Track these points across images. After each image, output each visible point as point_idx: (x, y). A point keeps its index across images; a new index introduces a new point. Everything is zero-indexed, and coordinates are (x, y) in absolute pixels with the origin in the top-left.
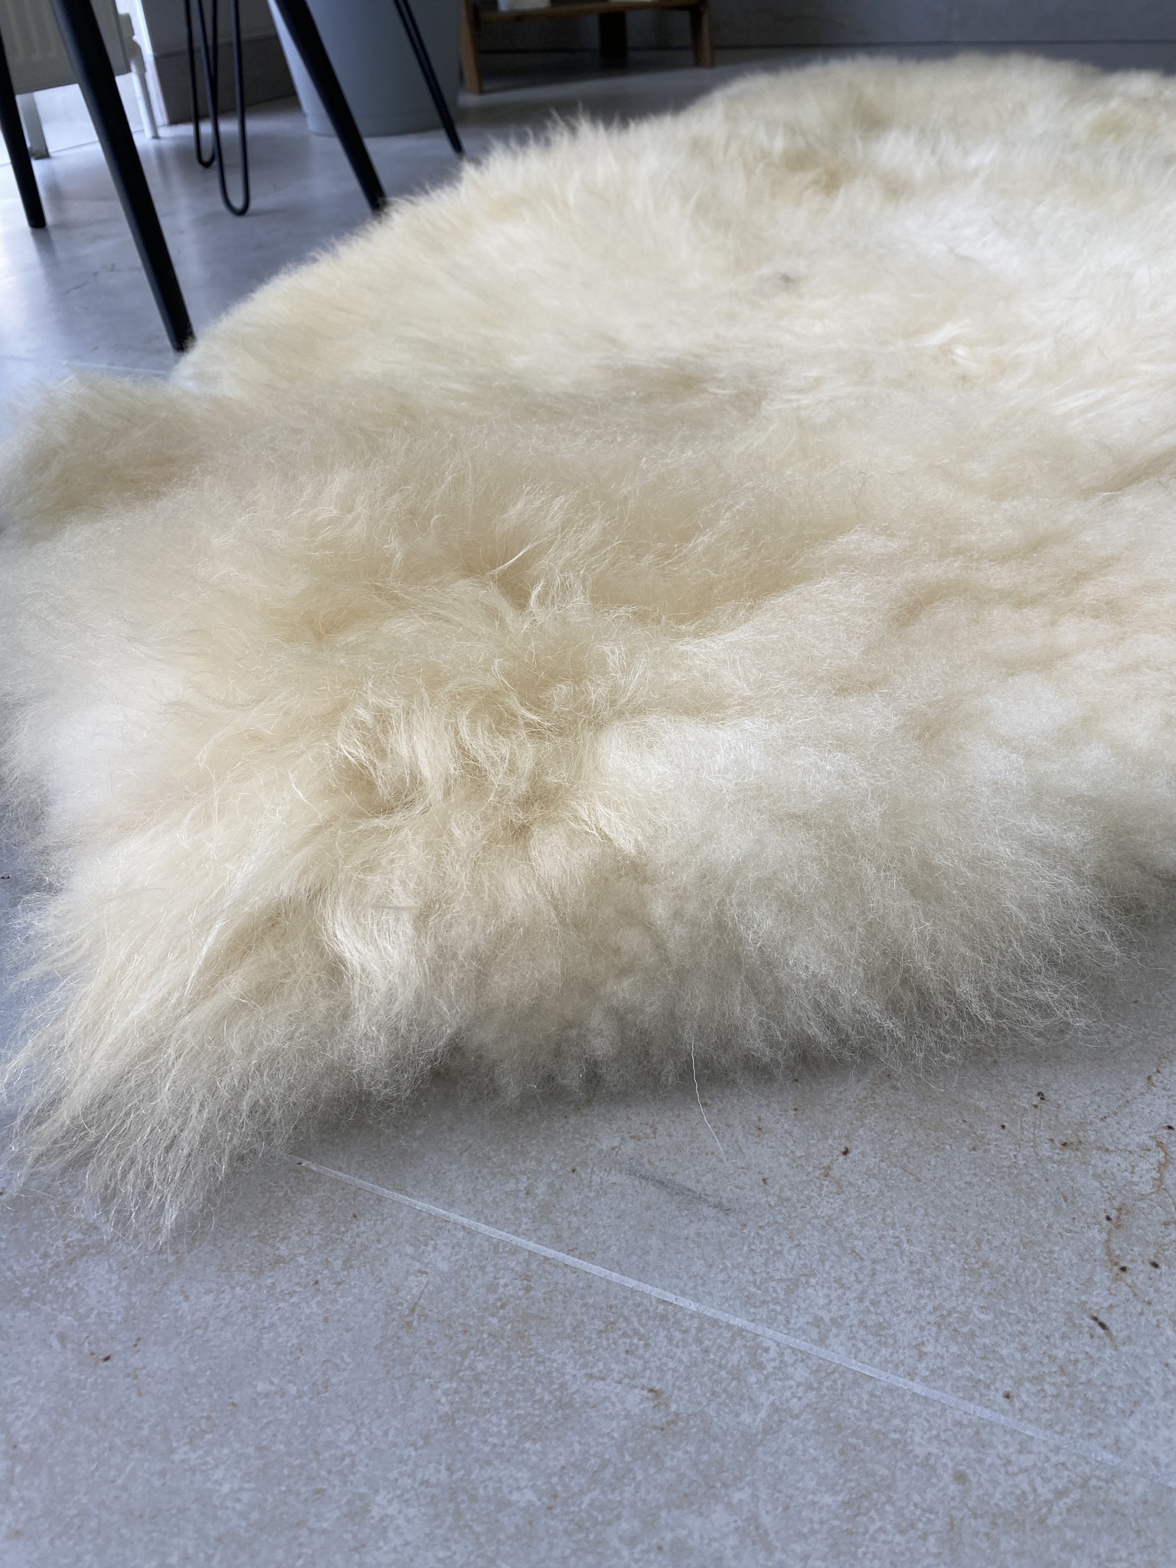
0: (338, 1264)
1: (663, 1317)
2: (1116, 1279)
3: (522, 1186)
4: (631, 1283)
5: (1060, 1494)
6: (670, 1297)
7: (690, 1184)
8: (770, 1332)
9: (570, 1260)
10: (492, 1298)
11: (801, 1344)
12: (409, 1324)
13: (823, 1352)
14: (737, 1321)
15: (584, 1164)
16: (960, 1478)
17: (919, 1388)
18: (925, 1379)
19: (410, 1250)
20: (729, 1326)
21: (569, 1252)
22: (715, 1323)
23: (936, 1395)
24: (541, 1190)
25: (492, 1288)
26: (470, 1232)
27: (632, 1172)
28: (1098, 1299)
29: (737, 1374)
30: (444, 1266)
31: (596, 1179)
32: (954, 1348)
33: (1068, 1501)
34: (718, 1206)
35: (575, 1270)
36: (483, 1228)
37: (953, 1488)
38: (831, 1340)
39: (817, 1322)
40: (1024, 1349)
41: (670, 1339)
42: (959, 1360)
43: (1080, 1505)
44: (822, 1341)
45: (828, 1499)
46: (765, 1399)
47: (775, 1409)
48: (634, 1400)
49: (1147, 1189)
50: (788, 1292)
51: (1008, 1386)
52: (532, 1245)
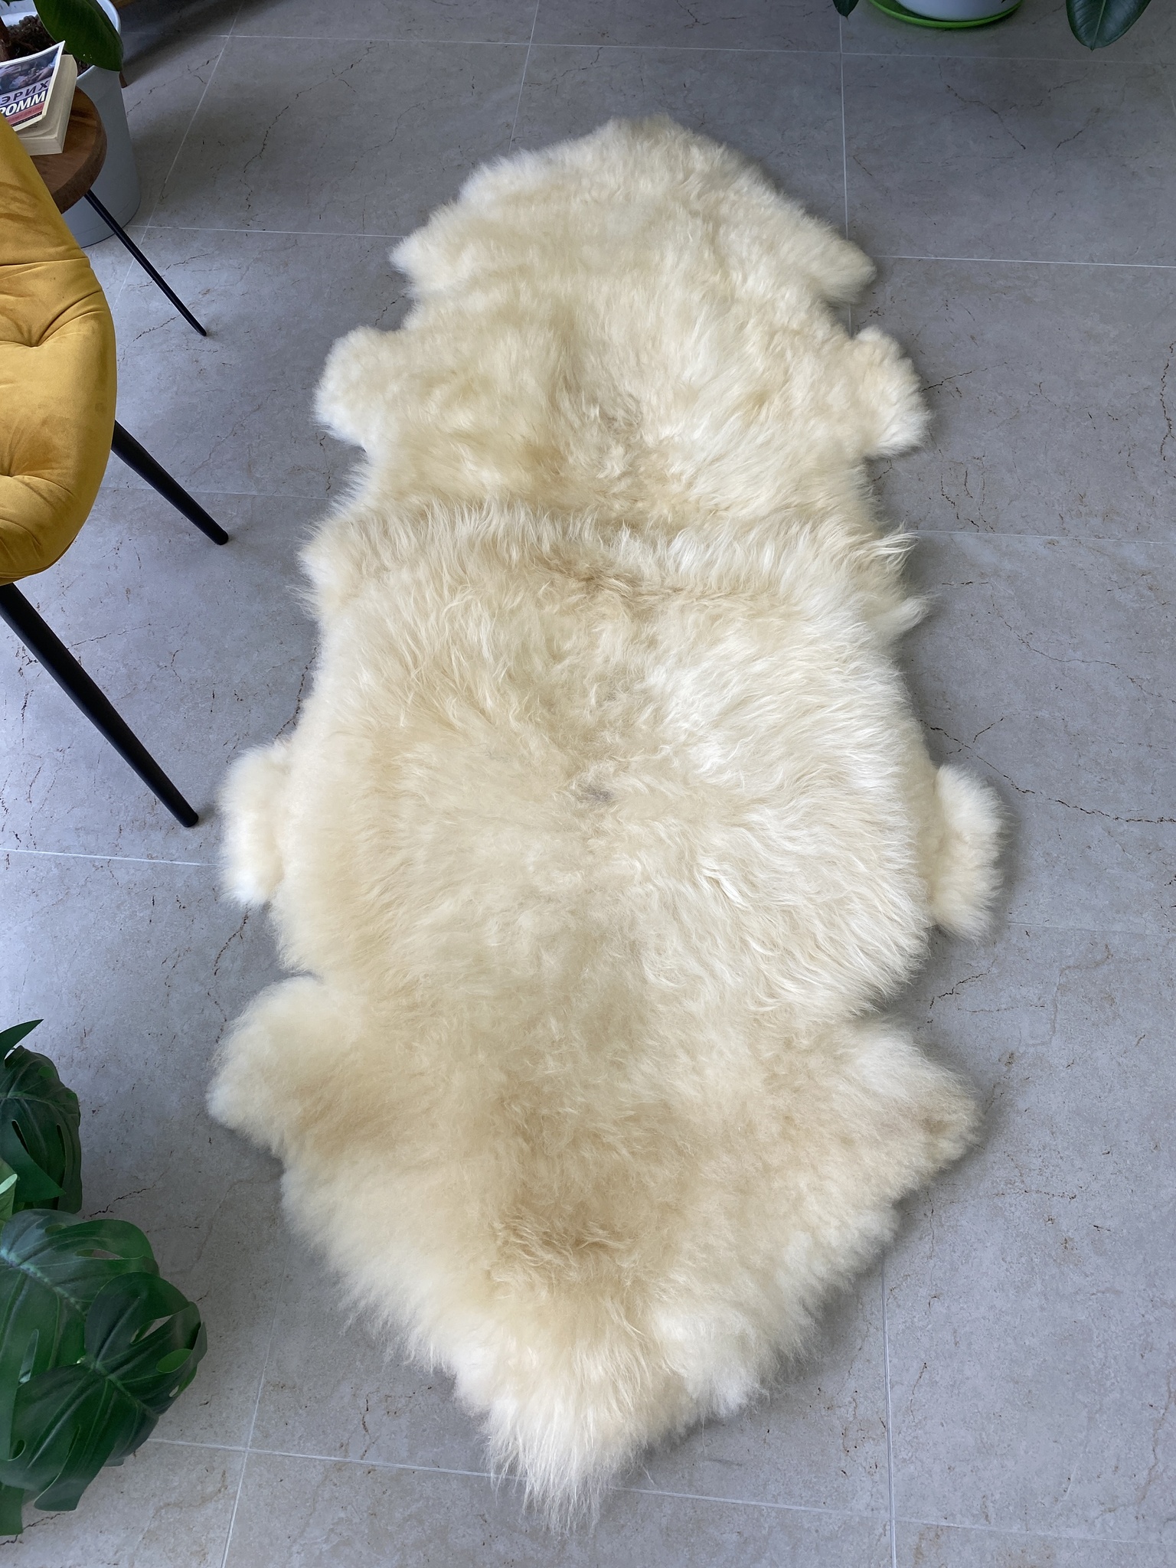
0: (640, 1521)
1: (734, 1508)
2: (847, 1455)
3: (681, 1475)
4: (722, 1500)
5: (839, 1527)
6: (734, 1501)
7: (728, 1459)
8: (763, 1504)
9: (703, 1497)
10: (687, 1518)
11: (771, 1505)
12: (668, 1534)
13: (776, 1505)
14: (753, 1503)
15: (695, 1461)
16: (817, 1531)
17: (803, 1508)
18: (804, 1505)
19: (658, 1510)
20: (752, 1505)
21: (702, 1495)
22: (748, 1505)
23: (807, 1509)
24: (686, 1475)
25: (685, 1514)
26: (673, 1497)
27: (710, 1460)
28: (842, 1464)
29: (758, 1520)
30: (669, 1512)
31: (701, 1466)
32: (810, 1493)
33: (842, 1529)
34: (738, 1464)
35: (706, 1501)
36: (675, 1494)
37: (816, 1535)
38: (779, 1501)
39: (774, 1496)
40: (826, 1487)
41: (738, 1514)
42: (811, 1496)
43: (844, 1529)
44: (776, 1502)
45: (788, 1548)
46: (766, 1526)
47: (770, 1527)
48: (735, 1537)
49: (851, 1419)
50: (764, 1488)
51: (824, 1500)
52: (691, 1496)
